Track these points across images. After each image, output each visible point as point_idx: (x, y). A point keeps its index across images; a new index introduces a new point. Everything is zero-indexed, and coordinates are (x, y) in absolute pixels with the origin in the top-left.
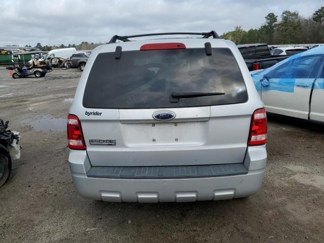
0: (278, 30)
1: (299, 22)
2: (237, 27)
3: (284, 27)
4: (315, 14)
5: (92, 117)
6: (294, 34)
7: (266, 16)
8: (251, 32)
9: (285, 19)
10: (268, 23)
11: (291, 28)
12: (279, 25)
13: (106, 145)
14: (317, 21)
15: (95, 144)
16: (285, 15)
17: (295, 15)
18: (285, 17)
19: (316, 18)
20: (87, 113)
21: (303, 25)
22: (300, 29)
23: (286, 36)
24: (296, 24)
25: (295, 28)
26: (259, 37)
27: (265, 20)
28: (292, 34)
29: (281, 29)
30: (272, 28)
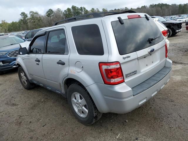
0: (30, 22)
1: (40, 17)
2: (3, 21)
3: (33, 20)
4: (47, 13)
5: (127, 60)
6: (40, 24)
7: (20, 14)
8: (13, 23)
9: (32, 16)
10: (23, 18)
11: (37, 21)
12: (29, 19)
13: (133, 74)
14: (49, 17)
15: (128, 76)
16: (31, 14)
17: (36, 13)
18: (32, 14)
19: (48, 15)
20: (124, 58)
21: (42, 19)
22: (42, 21)
23: (35, 25)
24: (39, 19)
25: (39, 21)
26: (19, 26)
27: (21, 16)
28: (38, 24)
29: (32, 21)
30: (26, 21)
